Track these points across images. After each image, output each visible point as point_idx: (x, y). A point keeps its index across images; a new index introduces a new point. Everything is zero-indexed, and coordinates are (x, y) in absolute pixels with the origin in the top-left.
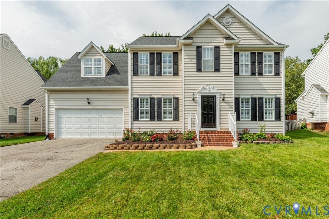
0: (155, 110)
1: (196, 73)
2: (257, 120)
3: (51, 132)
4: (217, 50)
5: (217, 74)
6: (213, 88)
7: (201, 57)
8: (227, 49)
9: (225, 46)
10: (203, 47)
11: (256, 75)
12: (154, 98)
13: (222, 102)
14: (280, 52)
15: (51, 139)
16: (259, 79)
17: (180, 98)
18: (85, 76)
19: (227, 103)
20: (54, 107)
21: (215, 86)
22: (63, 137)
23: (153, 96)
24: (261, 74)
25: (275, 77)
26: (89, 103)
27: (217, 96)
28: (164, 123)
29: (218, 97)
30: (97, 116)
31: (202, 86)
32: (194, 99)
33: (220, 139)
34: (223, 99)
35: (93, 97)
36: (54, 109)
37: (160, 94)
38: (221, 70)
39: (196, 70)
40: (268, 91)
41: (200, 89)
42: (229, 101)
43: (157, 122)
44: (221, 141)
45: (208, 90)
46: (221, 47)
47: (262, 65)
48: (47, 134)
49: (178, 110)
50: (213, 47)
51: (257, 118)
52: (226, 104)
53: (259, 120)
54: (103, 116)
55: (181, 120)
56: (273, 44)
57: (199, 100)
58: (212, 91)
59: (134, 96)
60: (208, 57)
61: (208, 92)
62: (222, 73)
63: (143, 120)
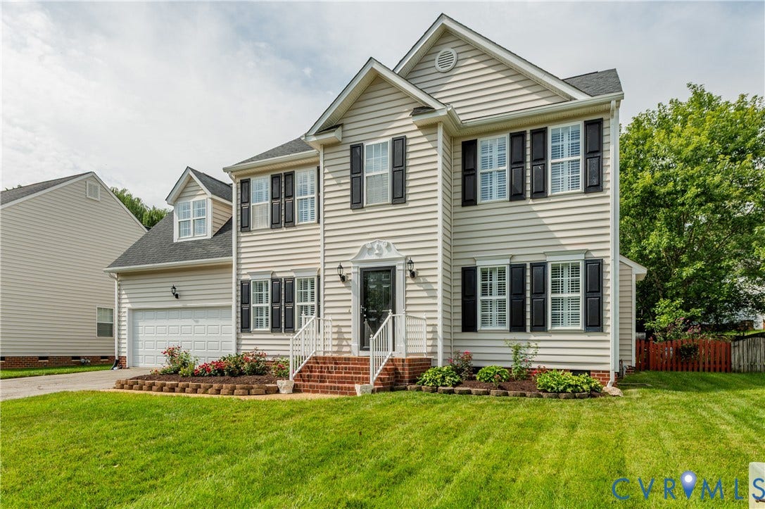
0: (280, 308)
1: (351, 212)
2: (528, 329)
3: (122, 355)
4: (400, 145)
5: (399, 211)
6: (388, 247)
7: (361, 170)
8: (425, 140)
9: (420, 133)
10: (366, 144)
11: (524, 199)
12: (279, 280)
13: (410, 281)
14: (605, 117)
15: (121, 368)
16: (535, 208)
18: (179, 241)
19: (424, 285)
20: (126, 306)
21: (391, 241)
22: (141, 365)
23: (278, 275)
24: (540, 193)
25: (585, 196)
26: (177, 296)
27: (398, 268)
29: (399, 270)
30: (191, 322)
31: (362, 244)
32: (343, 280)
33: (345, 378)
35: (183, 283)
36: (126, 310)
37: (289, 269)
38: (410, 198)
39: (348, 206)
40: (563, 242)
41: (358, 251)
42: (429, 280)
43: (285, 336)
44: (348, 383)
45: (377, 252)
46: (408, 136)
47: (545, 166)
48: (117, 358)
50: (389, 140)
51: (528, 323)
52: (422, 289)
53: (532, 330)
54: (202, 322)
56: (572, 99)
57: (355, 279)
58: (386, 255)
59: (244, 278)
60: (378, 167)
61: (374, 257)
62: (411, 204)
63: (259, 329)
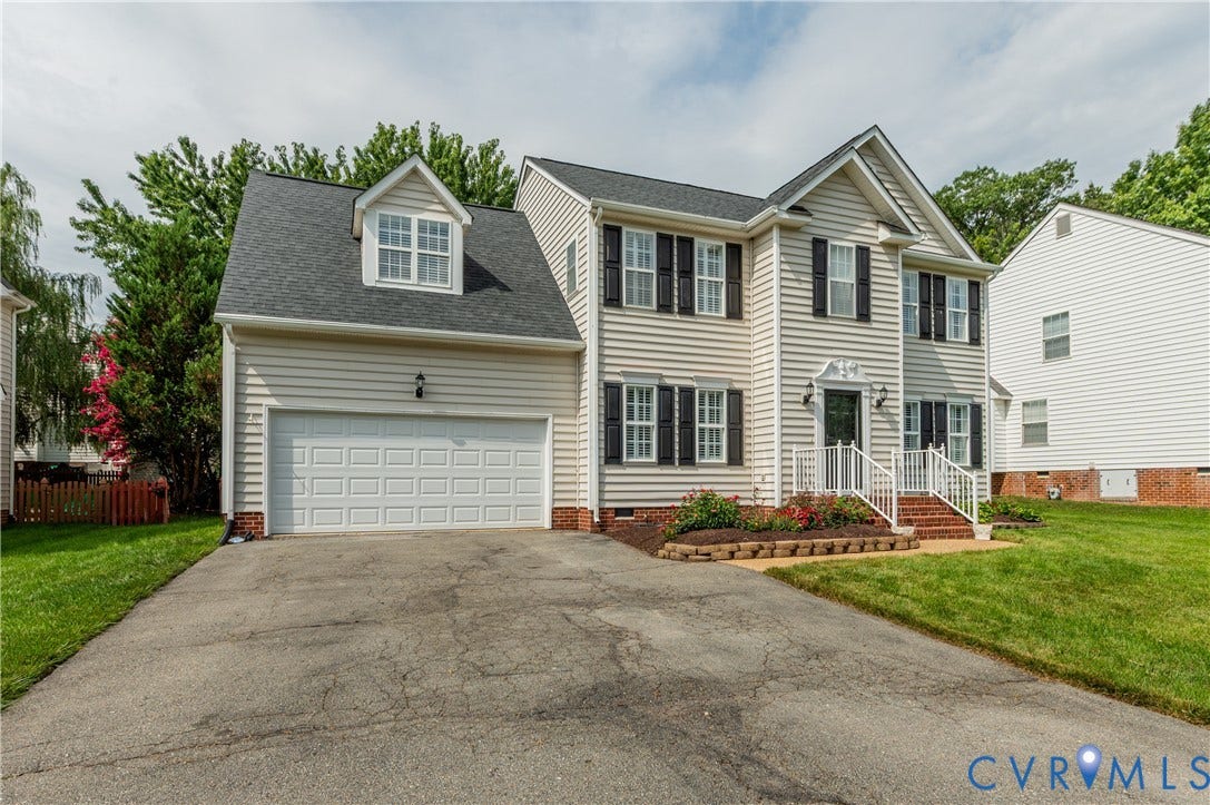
0: (672, 428)
1: (811, 318)
3: (248, 509)
4: (863, 253)
5: (861, 329)
6: (855, 369)
7: (825, 273)
8: (885, 258)
9: (881, 249)
10: (830, 242)
11: (930, 338)
12: (669, 389)
13: (874, 410)
14: (981, 281)
15: (252, 540)
16: (937, 349)
17: (745, 394)
18: (381, 285)
19: (887, 416)
20: (262, 401)
21: (860, 363)
22: (297, 529)
23: (669, 382)
24: (941, 336)
25: (970, 347)
26: (419, 394)
27: (863, 394)
28: (701, 471)
29: (866, 397)
30: (449, 444)
31: (829, 361)
32: (806, 400)
34: (879, 404)
35: (439, 372)
36: (264, 411)
37: (692, 375)
38: (873, 317)
39: (810, 310)
40: (956, 385)
41: (824, 368)
42: (892, 411)
43: (679, 471)
45: (842, 372)
46: (872, 248)
47: (944, 311)
48: (230, 517)
49: (741, 431)
50: (853, 245)
52: (885, 419)
54: (472, 443)
55: (747, 464)
56: (969, 259)
57: (818, 400)
58: (851, 377)
59: (608, 378)
60: (842, 273)
61: (841, 379)
62: (874, 325)
63: (635, 460)
